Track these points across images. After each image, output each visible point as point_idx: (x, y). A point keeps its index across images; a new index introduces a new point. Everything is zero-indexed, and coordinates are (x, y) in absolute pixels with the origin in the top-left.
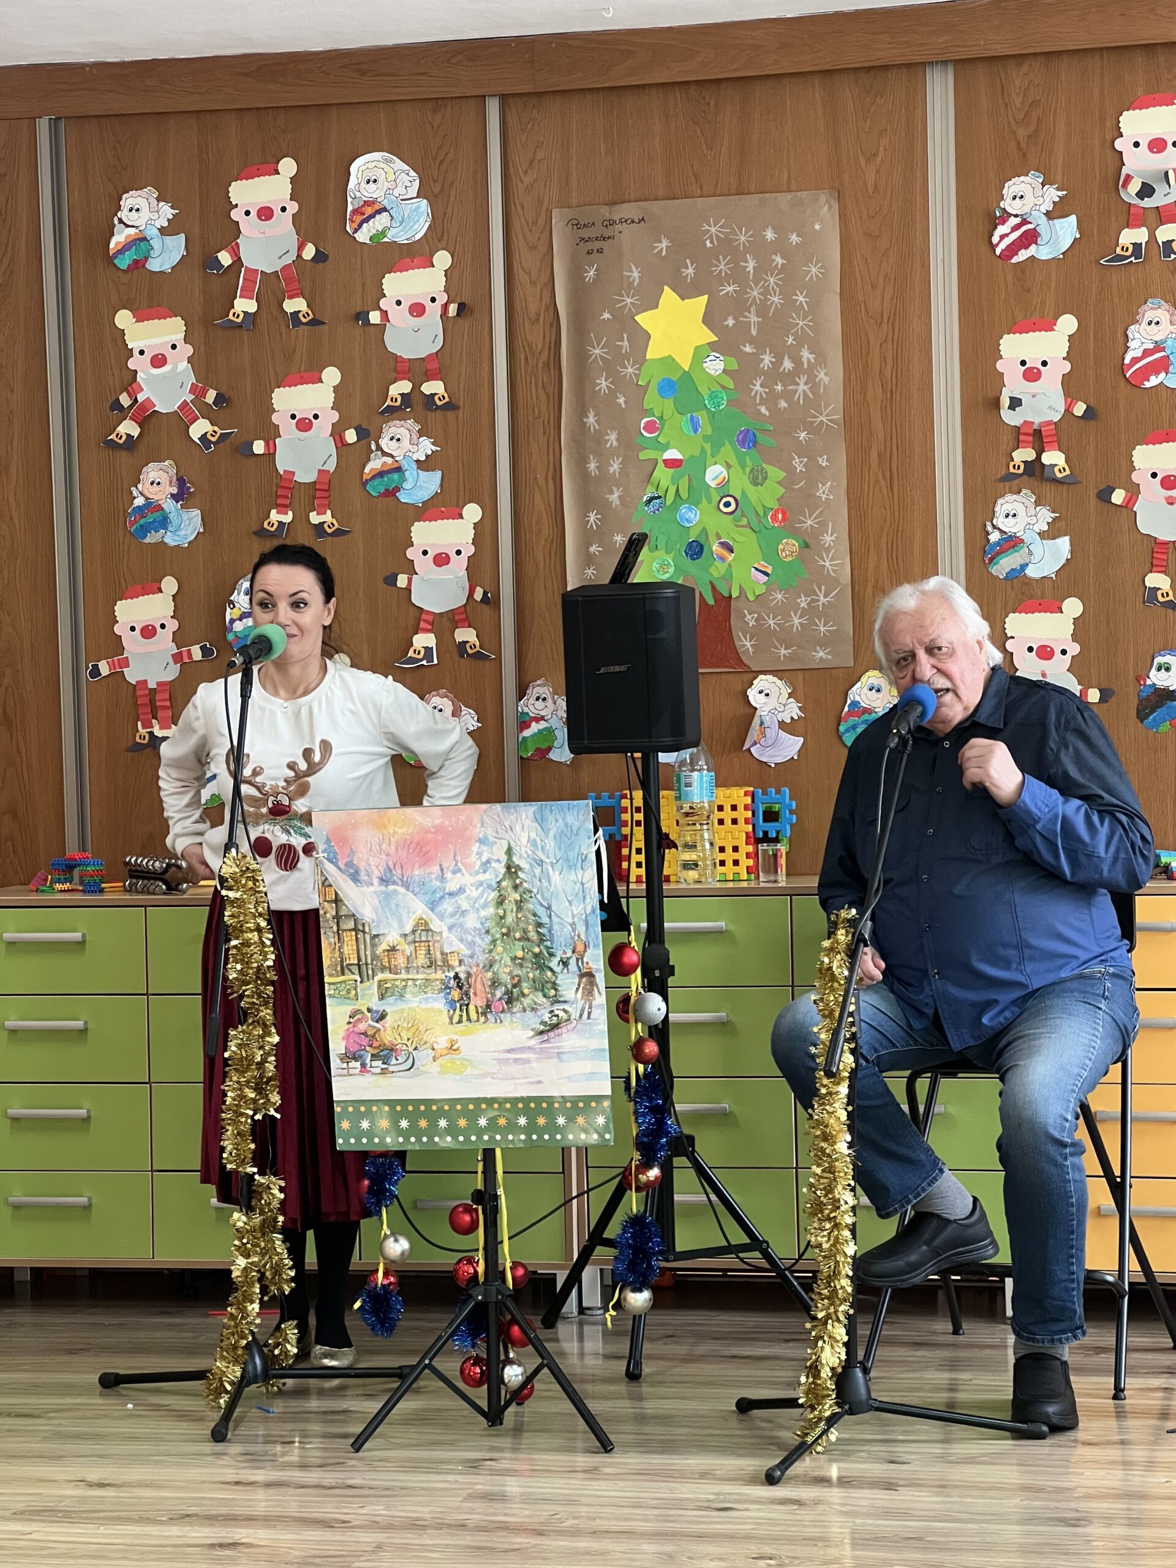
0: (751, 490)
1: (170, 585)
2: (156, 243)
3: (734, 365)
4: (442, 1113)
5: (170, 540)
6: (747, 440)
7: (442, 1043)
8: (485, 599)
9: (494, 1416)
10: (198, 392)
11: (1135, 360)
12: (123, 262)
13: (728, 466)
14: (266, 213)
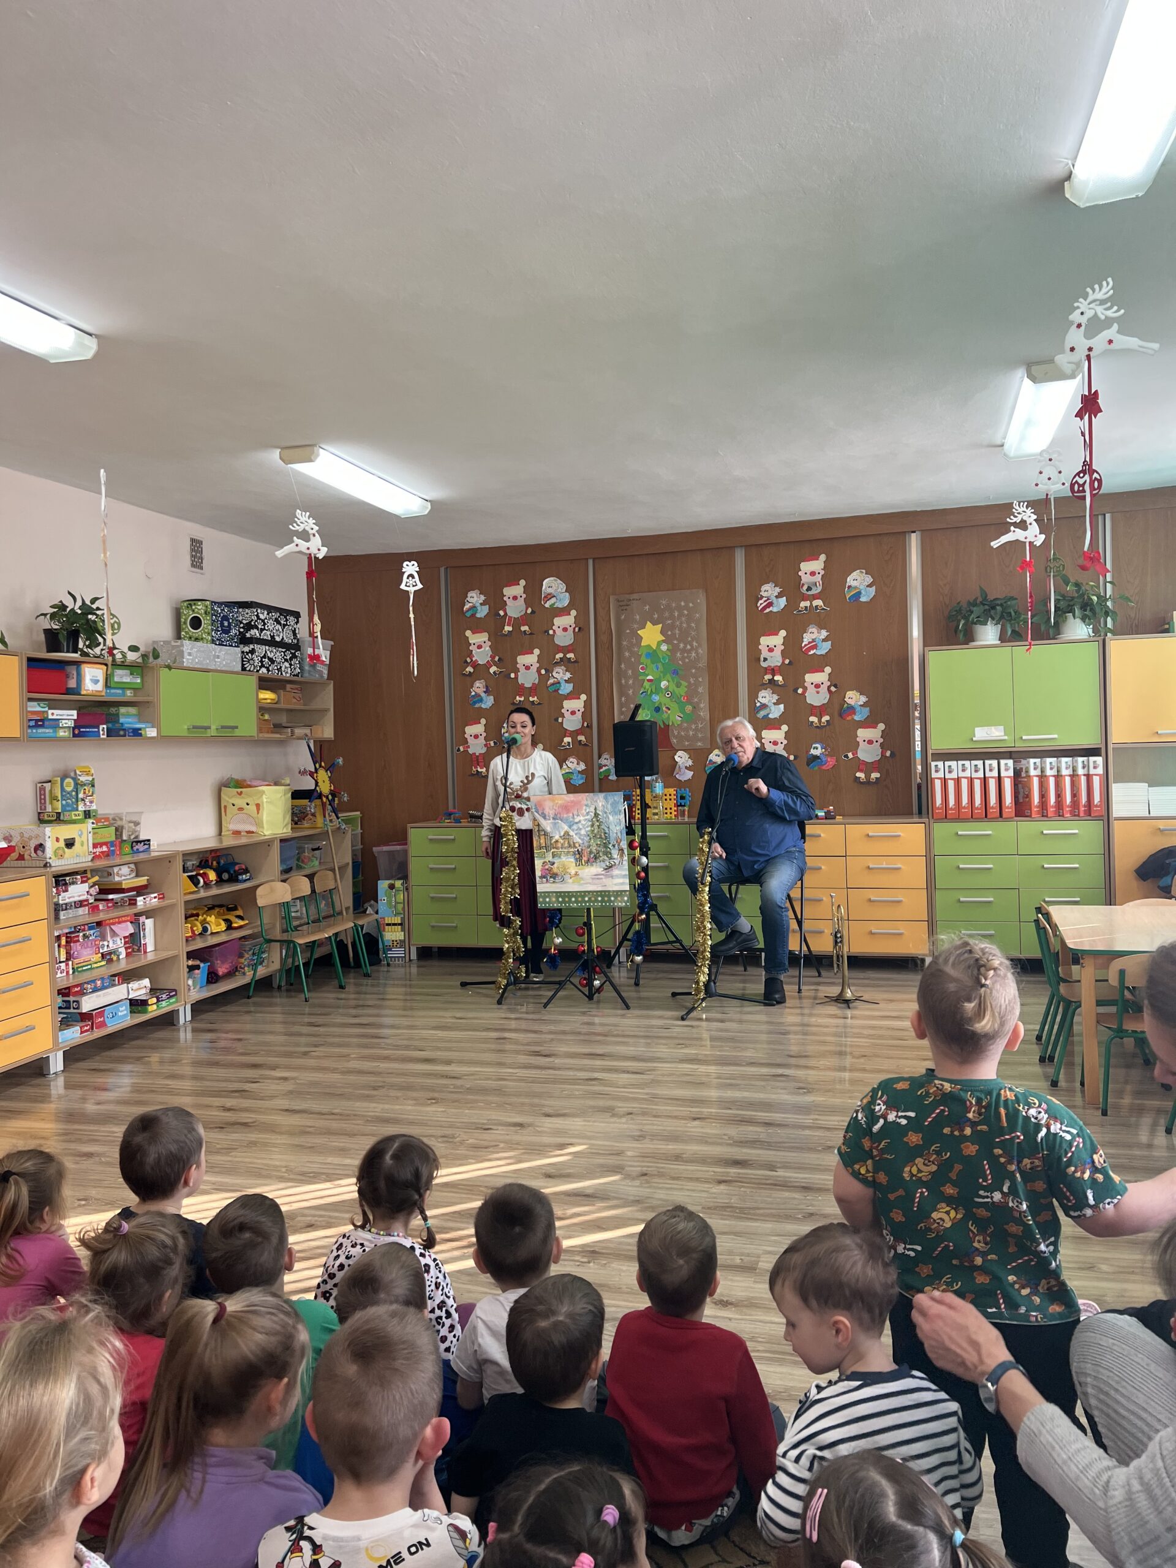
0: (675, 688)
1: (483, 721)
2: (479, 608)
3: (671, 648)
4: (573, 896)
5: (483, 706)
6: (675, 672)
7: (573, 872)
8: (588, 726)
9: (590, 997)
10: (492, 657)
11: (805, 645)
12: (468, 614)
13: (668, 681)
14: (515, 598)
